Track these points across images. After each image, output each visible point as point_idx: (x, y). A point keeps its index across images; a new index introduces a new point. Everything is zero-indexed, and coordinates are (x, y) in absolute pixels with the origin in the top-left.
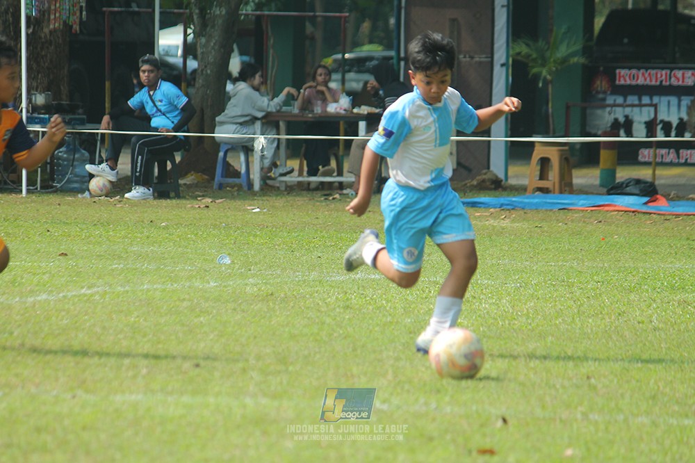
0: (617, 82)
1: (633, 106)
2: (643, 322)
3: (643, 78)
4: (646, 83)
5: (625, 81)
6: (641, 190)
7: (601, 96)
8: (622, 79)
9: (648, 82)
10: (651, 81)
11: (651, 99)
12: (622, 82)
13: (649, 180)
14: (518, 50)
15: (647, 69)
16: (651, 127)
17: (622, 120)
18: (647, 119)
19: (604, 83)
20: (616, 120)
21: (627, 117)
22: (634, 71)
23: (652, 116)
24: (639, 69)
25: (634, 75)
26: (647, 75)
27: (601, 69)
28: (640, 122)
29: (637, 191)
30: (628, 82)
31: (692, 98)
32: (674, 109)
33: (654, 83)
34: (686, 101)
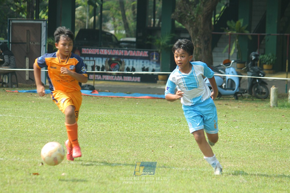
0: (82, 53)
1: (87, 60)
2: (89, 132)
3: (91, 51)
5: (85, 52)
6: (90, 88)
9: (92, 53)
10: (93, 52)
11: (93, 59)
12: (84, 53)
13: (92, 85)
14: (49, 41)
15: (92, 49)
16: (93, 68)
18: (92, 65)
19: (78, 53)
22: (88, 49)
23: (94, 64)
24: (89, 48)
26: (92, 50)
27: (77, 48)
28: (89, 66)
29: (88, 89)
30: (86, 53)
31: (106, 58)
32: (101, 62)
33: (94, 53)
34: (104, 59)
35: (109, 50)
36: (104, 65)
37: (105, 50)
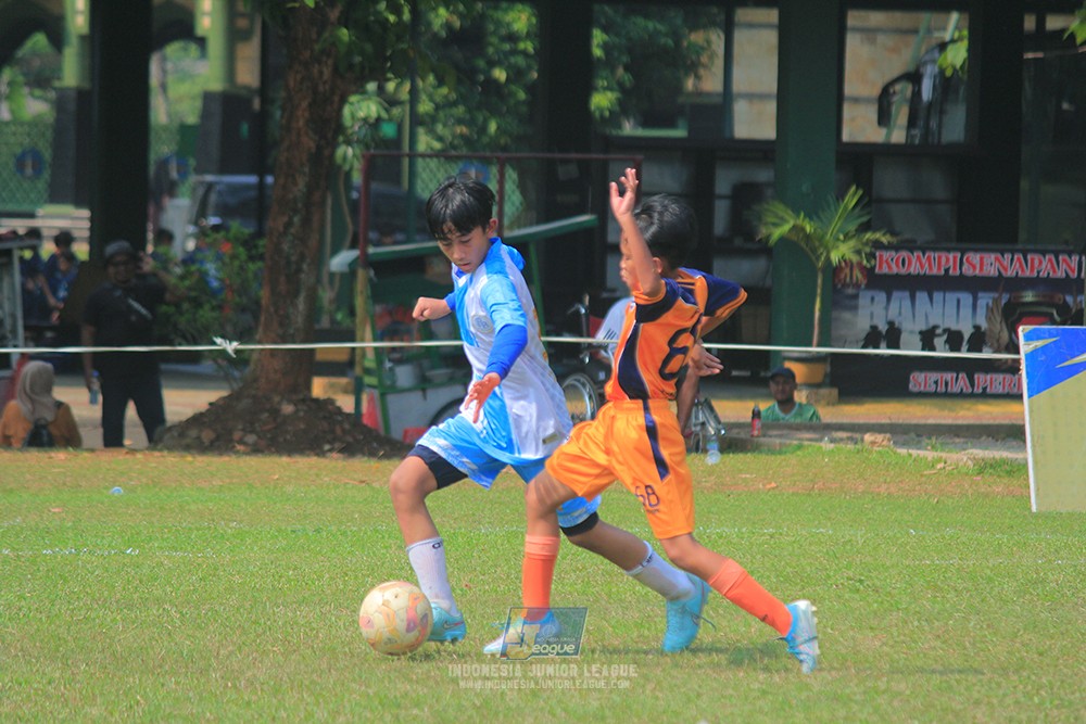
0: (877, 270)
3: (919, 263)
4: (922, 273)
5: (890, 267)
7: (850, 291)
8: (885, 265)
9: (926, 270)
10: (930, 265)
11: (931, 297)
12: (885, 270)
15: (925, 251)
16: (928, 337)
17: (883, 328)
18: (924, 328)
19: (855, 272)
20: (874, 328)
21: (891, 324)
22: (904, 255)
24: (912, 251)
25: (904, 260)
26: (924, 259)
28: (912, 332)
30: (895, 270)
31: (996, 295)
32: (966, 311)
33: (935, 271)
34: (985, 299)
35: (1008, 256)
36: (984, 325)
37: (991, 258)
